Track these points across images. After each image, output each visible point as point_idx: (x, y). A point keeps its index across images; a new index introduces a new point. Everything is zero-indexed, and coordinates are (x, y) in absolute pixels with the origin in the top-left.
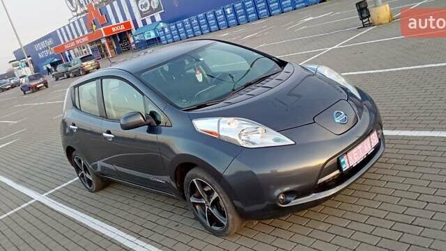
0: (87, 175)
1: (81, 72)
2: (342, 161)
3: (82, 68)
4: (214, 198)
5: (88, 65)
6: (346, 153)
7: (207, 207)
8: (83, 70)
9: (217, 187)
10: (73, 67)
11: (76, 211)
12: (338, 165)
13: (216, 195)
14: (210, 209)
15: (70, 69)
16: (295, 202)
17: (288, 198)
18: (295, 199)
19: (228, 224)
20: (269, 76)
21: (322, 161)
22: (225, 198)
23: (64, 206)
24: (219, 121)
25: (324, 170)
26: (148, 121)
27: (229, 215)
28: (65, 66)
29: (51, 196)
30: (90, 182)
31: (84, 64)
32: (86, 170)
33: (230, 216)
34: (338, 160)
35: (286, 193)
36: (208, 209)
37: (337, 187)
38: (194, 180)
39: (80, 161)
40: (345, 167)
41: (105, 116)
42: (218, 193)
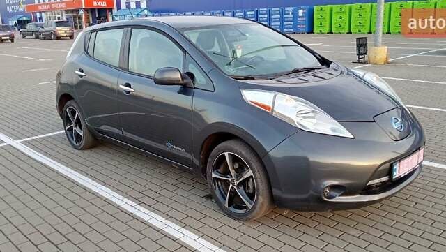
0: (78, 130)
1: (52, 36)
2: (395, 168)
3: (55, 33)
4: (245, 177)
5: (62, 31)
6: (400, 161)
7: (231, 186)
8: (55, 35)
9: (255, 164)
10: (45, 29)
11: (59, 164)
12: (390, 171)
13: (250, 173)
14: (235, 188)
15: (41, 29)
16: (339, 199)
17: (333, 193)
18: (340, 196)
19: (254, 208)
20: (314, 69)
21: (379, 162)
22: (260, 179)
23: (44, 157)
24: (275, 96)
25: (376, 173)
26: (185, 81)
27: (260, 197)
28: (37, 26)
29: (28, 143)
30: (78, 138)
31: (57, 28)
32: (78, 123)
33: (261, 199)
34: (391, 167)
35: (333, 187)
36: (232, 188)
37: (382, 194)
38: (226, 154)
39: (73, 113)
40: (396, 175)
41: (124, 68)
42: (254, 172)
